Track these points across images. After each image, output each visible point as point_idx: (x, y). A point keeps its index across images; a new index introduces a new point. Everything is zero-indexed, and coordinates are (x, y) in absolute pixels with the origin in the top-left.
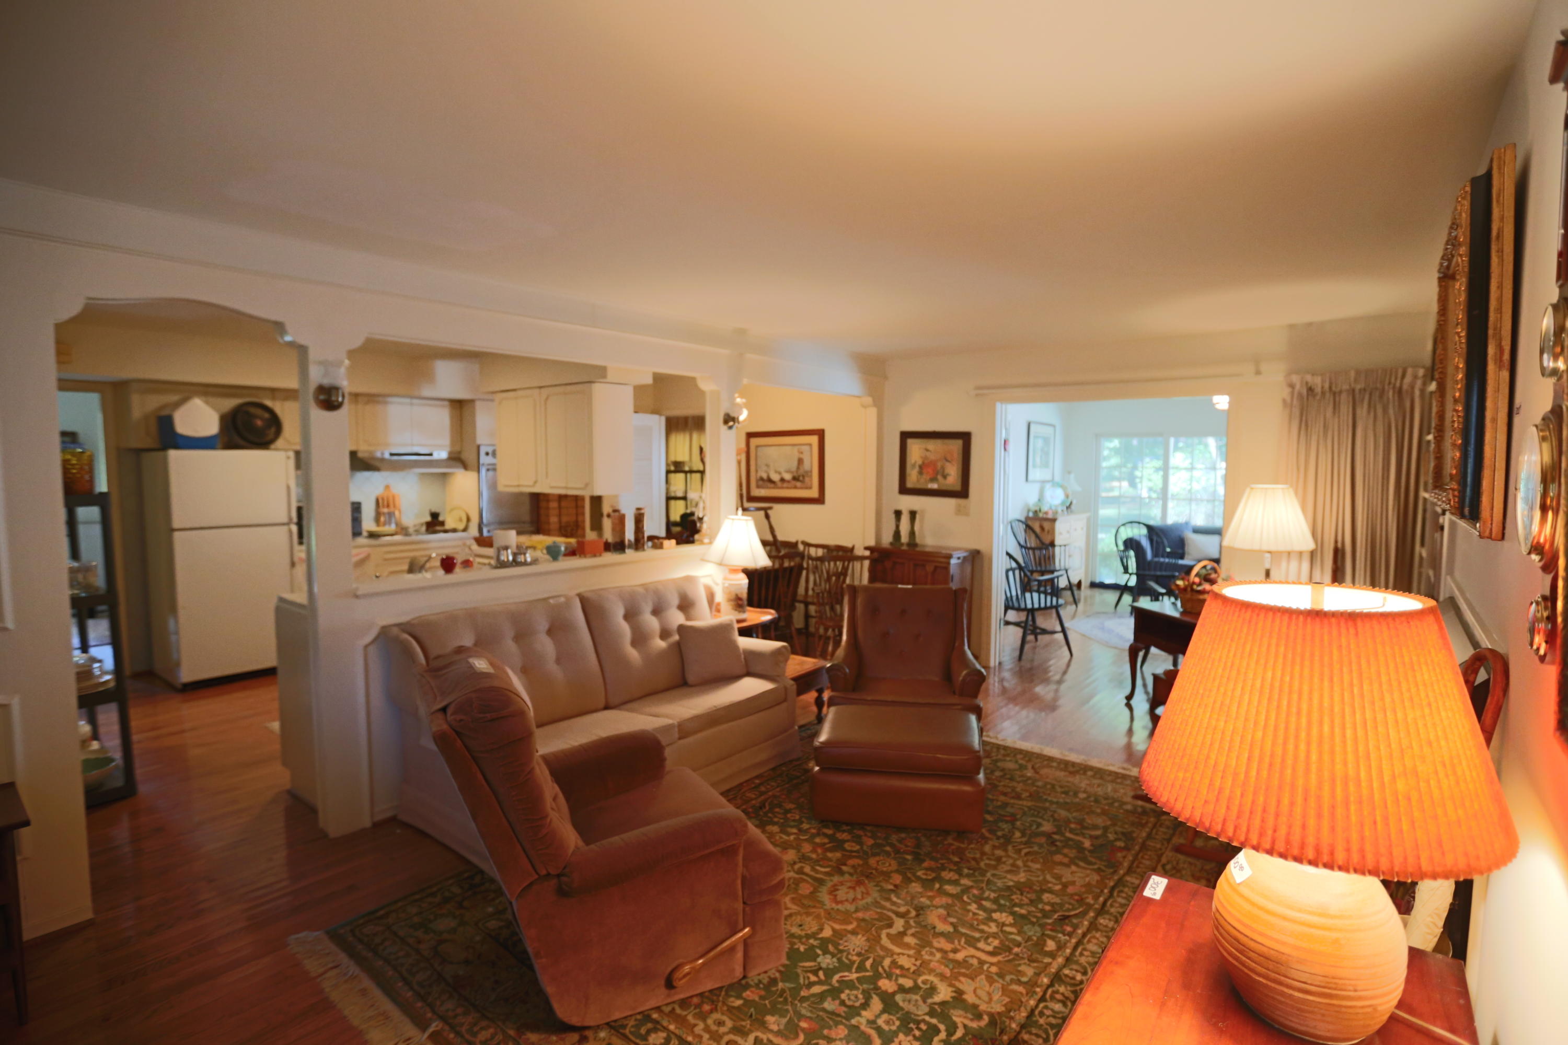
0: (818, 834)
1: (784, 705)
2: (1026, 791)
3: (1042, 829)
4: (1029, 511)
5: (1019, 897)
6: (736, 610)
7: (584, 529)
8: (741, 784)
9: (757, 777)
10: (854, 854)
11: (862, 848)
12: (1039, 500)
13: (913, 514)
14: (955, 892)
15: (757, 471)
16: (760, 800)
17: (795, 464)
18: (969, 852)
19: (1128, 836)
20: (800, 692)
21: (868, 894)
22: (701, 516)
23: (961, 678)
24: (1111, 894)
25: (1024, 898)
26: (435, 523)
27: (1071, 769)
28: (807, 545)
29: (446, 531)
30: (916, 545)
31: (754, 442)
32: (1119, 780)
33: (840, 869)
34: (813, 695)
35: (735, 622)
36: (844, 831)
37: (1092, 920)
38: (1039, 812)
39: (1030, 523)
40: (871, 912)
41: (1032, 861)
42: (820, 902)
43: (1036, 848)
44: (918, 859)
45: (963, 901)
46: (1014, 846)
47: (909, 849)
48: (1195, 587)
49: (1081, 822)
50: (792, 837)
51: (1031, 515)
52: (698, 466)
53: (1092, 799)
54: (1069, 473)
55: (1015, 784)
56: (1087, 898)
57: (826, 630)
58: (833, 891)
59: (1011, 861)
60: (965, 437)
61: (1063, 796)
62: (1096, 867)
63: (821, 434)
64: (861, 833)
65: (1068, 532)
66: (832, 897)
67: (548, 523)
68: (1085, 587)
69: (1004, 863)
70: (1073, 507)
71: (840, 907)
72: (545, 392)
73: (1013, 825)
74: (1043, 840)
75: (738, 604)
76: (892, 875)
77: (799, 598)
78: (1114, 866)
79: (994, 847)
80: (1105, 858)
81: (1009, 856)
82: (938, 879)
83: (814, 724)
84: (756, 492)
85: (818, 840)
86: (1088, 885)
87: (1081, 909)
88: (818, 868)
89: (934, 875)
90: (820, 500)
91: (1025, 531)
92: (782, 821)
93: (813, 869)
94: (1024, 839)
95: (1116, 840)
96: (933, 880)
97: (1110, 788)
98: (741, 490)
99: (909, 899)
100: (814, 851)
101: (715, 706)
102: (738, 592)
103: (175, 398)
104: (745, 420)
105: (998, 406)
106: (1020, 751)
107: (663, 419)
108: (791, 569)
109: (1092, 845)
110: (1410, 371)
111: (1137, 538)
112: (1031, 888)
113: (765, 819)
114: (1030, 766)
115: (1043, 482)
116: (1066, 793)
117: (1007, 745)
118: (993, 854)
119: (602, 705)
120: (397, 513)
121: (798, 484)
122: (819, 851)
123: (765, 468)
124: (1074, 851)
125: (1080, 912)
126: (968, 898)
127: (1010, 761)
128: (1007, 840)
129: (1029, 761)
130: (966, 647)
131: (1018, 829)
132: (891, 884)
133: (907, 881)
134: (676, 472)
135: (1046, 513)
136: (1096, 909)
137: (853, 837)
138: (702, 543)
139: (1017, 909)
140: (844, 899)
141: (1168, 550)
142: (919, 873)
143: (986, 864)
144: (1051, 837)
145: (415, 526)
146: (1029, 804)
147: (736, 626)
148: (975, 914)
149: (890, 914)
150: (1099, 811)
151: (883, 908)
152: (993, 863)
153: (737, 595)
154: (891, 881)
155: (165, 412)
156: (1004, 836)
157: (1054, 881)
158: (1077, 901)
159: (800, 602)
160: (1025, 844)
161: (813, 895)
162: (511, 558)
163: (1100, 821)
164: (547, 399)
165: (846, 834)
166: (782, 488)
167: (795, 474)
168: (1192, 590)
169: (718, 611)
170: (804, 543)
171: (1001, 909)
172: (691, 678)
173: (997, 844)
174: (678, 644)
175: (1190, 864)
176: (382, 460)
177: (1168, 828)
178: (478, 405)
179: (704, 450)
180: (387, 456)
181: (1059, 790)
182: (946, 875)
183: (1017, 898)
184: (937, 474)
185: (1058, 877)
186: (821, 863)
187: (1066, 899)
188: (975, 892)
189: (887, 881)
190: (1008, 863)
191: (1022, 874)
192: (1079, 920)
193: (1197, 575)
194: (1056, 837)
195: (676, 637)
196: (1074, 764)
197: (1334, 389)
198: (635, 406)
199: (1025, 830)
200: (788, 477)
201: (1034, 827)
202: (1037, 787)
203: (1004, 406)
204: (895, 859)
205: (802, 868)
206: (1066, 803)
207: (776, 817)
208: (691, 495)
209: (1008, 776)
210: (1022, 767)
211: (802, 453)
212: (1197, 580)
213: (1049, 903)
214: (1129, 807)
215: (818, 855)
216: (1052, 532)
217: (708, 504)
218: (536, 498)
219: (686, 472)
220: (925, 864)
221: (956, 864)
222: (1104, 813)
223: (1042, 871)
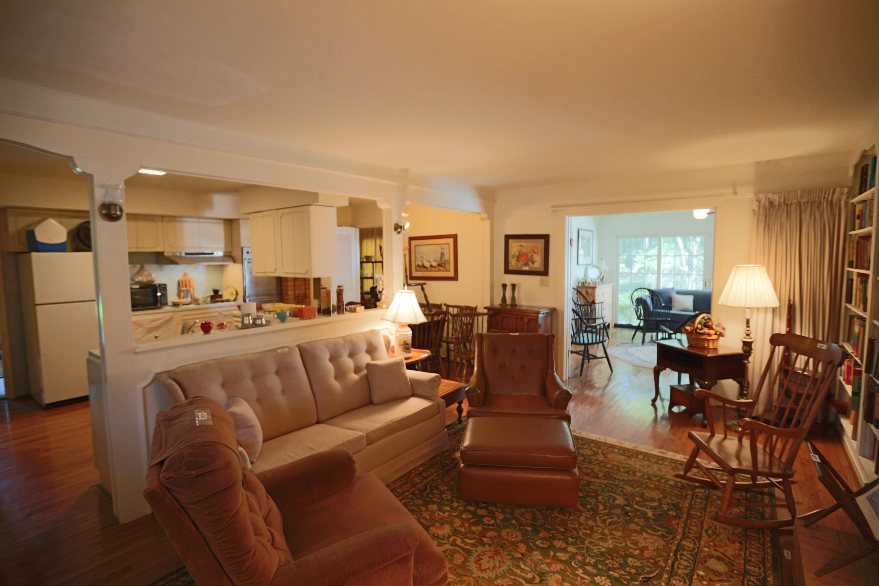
0: (465, 511)
1: (439, 415)
2: (601, 471)
3: (617, 502)
4: (579, 282)
5: (611, 561)
6: (404, 351)
7: (310, 298)
8: (410, 471)
9: (421, 466)
10: (490, 527)
11: (496, 521)
12: (585, 276)
13: (514, 286)
14: (564, 559)
15: (415, 261)
16: (423, 484)
17: (439, 256)
18: (570, 523)
19: (676, 507)
20: (448, 405)
21: (503, 562)
22: (381, 290)
23: (555, 396)
24: (676, 559)
25: (615, 563)
26: (216, 296)
27: (628, 454)
28: (448, 306)
29: (223, 301)
30: (516, 305)
31: (414, 243)
32: (661, 462)
33: (482, 540)
34: (456, 405)
35: (404, 360)
36: (482, 508)
37: (667, 581)
38: (613, 489)
39: (580, 290)
40: (507, 579)
41: (615, 530)
42: (469, 571)
43: (615, 519)
44: (536, 531)
45: (572, 566)
46: (600, 517)
47: (528, 521)
48: (698, 330)
49: (642, 495)
50: (447, 514)
51: (580, 285)
52: (379, 259)
53: (646, 477)
54: (602, 259)
55: (593, 466)
56: (660, 561)
57: (461, 360)
58: (478, 560)
59: (600, 530)
60: (546, 238)
61: (626, 475)
62: (660, 533)
63: (455, 237)
64: (494, 509)
65: (602, 295)
66: (478, 566)
67: (288, 295)
68: (612, 327)
69: (596, 532)
70: (604, 280)
71: (484, 575)
72: (280, 212)
73: (597, 499)
74: (619, 511)
75: (406, 347)
76: (519, 545)
77: (444, 339)
78: (672, 532)
79: (587, 518)
80: (664, 525)
81: (598, 526)
82: (551, 547)
83: (457, 424)
84: (415, 274)
85: (464, 516)
86: (657, 549)
87: (657, 572)
88: (466, 540)
89: (548, 544)
90: (455, 278)
91: (577, 294)
92: (439, 500)
93: (463, 541)
94: (606, 511)
95: (669, 510)
96: (549, 548)
97: (656, 467)
98: (406, 273)
99: (533, 566)
100: (462, 525)
101: (392, 421)
102: (406, 340)
103: (38, 219)
104: (408, 229)
105: (567, 217)
106: (592, 441)
107: (358, 230)
108: (439, 321)
109: (653, 515)
110: (838, 190)
111: (644, 298)
112: (618, 554)
113: (427, 499)
114: (600, 453)
115: (587, 265)
116: (628, 472)
117: (582, 436)
118: (587, 525)
119: (315, 420)
120: (192, 290)
121: (441, 268)
122: (466, 525)
123: (421, 259)
124: (642, 520)
125: (657, 574)
126: (575, 563)
127: (587, 448)
128: (595, 511)
129: (599, 448)
130: (555, 374)
131: (600, 502)
132: (519, 552)
133: (530, 549)
134: (367, 262)
135: (589, 284)
136: (668, 570)
137: (488, 513)
138: (382, 308)
139: (611, 573)
140: (486, 567)
141: (663, 305)
142: (538, 543)
143: (583, 533)
144: (624, 509)
145: (203, 298)
146: (605, 482)
147: (405, 362)
148: (582, 578)
149: (520, 580)
150: (652, 486)
151: (516, 575)
152: (588, 532)
153: (405, 342)
154: (519, 550)
155: (30, 228)
156: (592, 509)
157: (634, 547)
158: (653, 564)
159: (444, 342)
160: (607, 515)
161: (463, 566)
162: (251, 322)
163: (654, 494)
164: (281, 217)
165: (484, 510)
166: (431, 271)
167: (439, 262)
168: (696, 332)
169: (393, 352)
170: (445, 305)
171: (600, 573)
172: (375, 399)
173: (588, 516)
174: (366, 376)
175: (725, 529)
176: (180, 257)
177: (701, 499)
178: (241, 221)
179: (382, 248)
180: (183, 255)
181: (623, 470)
182: (558, 544)
183: (610, 563)
184: (528, 260)
185: (636, 543)
186: (468, 536)
187: (645, 562)
188: (580, 558)
189: (516, 550)
190: (598, 532)
191: (610, 541)
192: (658, 582)
193: (700, 323)
194: (627, 508)
195: (365, 372)
196: (628, 450)
197: (786, 202)
198: (338, 222)
199: (606, 503)
200: (435, 264)
201: (611, 501)
202: (608, 468)
203: (570, 218)
204: (519, 530)
205: (455, 540)
206: (629, 480)
207: (435, 497)
208: (376, 276)
209: (587, 460)
210: (595, 453)
211: (443, 249)
212: (700, 326)
213: (632, 567)
214: (671, 483)
215: (465, 529)
216: (593, 295)
217: (385, 283)
218: (280, 281)
219: (373, 262)
220: (541, 535)
221: (563, 533)
222: (656, 488)
223: (624, 538)
